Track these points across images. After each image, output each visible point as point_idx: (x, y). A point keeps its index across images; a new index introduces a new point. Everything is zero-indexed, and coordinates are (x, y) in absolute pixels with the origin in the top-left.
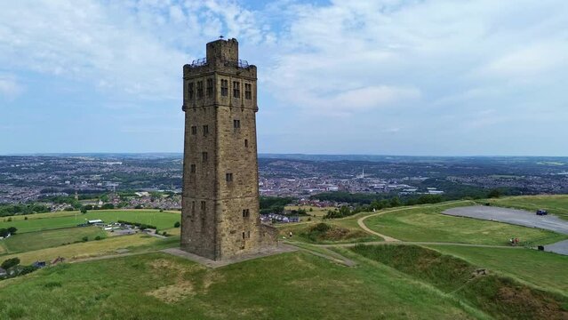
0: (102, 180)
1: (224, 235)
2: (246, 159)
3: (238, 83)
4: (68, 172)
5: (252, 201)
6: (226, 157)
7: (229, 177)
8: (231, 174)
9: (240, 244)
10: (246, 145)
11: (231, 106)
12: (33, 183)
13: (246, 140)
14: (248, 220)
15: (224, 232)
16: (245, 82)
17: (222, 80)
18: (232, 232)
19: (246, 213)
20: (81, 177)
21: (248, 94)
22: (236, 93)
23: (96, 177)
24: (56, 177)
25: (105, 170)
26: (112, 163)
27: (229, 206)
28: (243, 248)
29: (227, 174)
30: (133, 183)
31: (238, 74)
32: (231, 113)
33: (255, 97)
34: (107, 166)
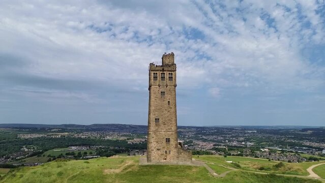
0: (244, 141)
1: (153, 150)
2: (169, 111)
3: (164, 74)
4: (228, 136)
5: (172, 134)
6: (155, 110)
7: (157, 120)
8: (158, 119)
9: (163, 157)
10: (169, 104)
11: (159, 86)
12: (211, 141)
13: (169, 102)
14: (169, 144)
15: (153, 148)
16: (168, 72)
17: (154, 73)
18: (158, 150)
19: (168, 140)
20: (234, 139)
21: (171, 78)
22: (163, 78)
23: (242, 139)
24: (222, 138)
25: (246, 135)
26: (250, 131)
27: (157, 136)
28: (166, 159)
29: (156, 119)
30: (262, 143)
31: (163, 69)
32: (159, 89)
33: (175, 80)
34: (248, 133)
